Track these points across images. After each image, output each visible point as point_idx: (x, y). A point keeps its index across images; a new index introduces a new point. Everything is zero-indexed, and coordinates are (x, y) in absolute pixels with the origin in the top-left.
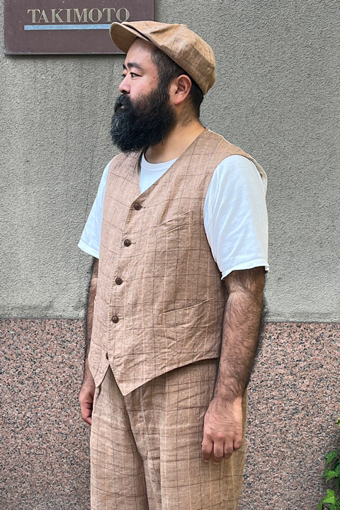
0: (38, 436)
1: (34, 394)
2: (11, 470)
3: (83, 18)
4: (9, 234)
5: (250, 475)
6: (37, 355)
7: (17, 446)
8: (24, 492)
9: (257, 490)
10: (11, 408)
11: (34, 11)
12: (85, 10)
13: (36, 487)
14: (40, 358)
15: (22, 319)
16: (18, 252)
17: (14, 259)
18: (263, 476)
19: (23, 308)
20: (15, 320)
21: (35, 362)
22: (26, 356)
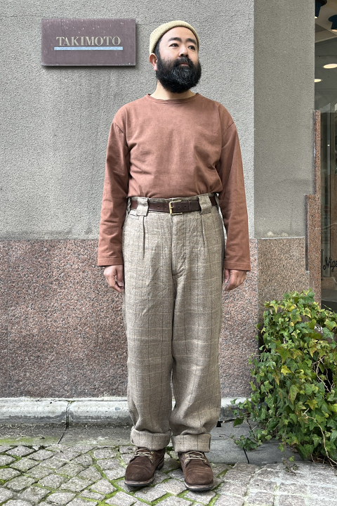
2: (44, 344)
3: (91, 43)
7: (48, 327)
8: (53, 359)
12: (93, 38)
13: (61, 354)
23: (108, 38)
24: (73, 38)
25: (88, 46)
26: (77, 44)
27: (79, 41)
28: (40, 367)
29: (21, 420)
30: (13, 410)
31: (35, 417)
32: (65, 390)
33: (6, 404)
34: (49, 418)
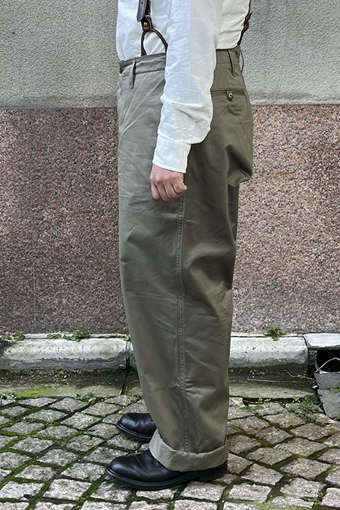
0: (113, 223)
1: (108, 183)
2: (87, 258)
4: (78, 24)
5: (321, 253)
6: (110, 144)
7: (92, 234)
8: (101, 279)
9: (328, 267)
10: (86, 196)
13: (112, 274)
14: (114, 147)
15: (94, 109)
16: (88, 42)
17: (85, 49)
18: (334, 254)
19: (94, 98)
20: (87, 109)
21: (109, 152)
22: (100, 145)
28: (82, 291)
29: (60, 364)
30: (47, 351)
31: (80, 360)
32: (121, 323)
33: (34, 343)
34: (100, 360)
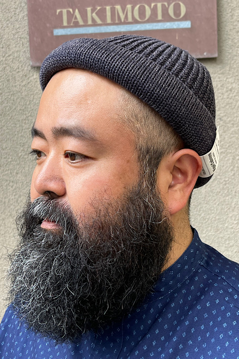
3: (126, 17)
11: (65, 11)
12: (129, 7)
23: (159, 5)
24: (89, 9)
25: (120, 23)
26: (99, 21)
27: (102, 14)
